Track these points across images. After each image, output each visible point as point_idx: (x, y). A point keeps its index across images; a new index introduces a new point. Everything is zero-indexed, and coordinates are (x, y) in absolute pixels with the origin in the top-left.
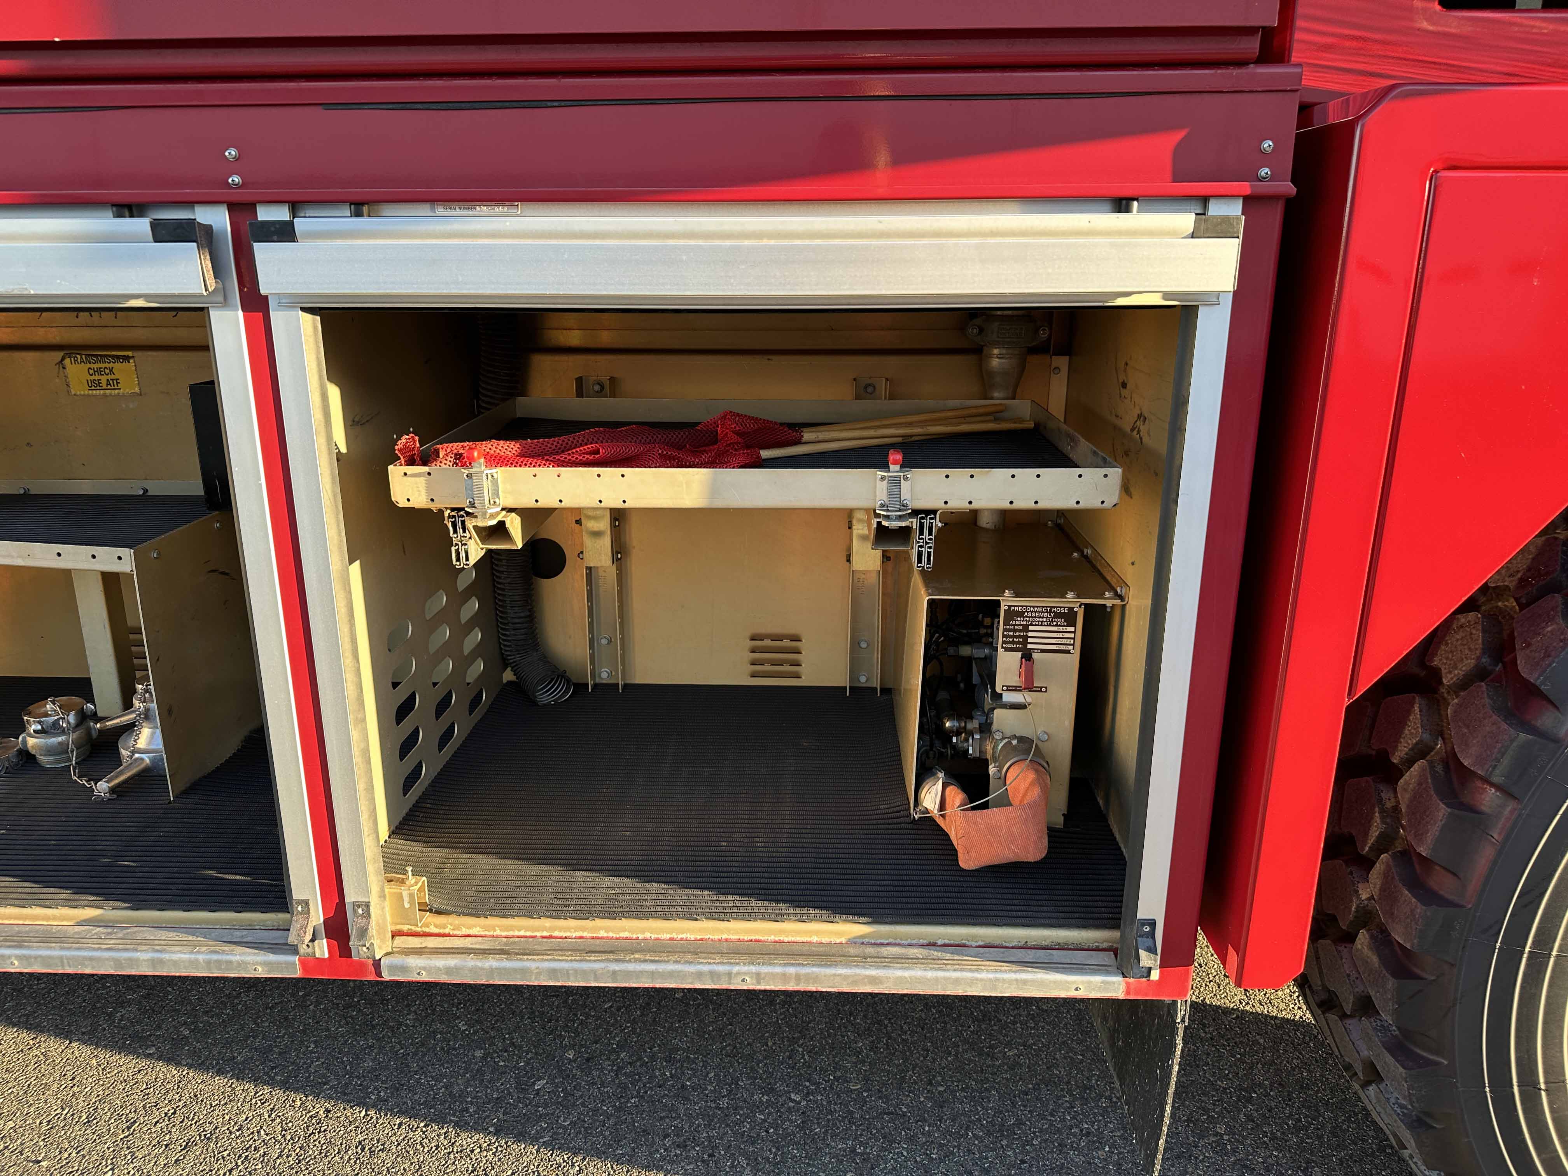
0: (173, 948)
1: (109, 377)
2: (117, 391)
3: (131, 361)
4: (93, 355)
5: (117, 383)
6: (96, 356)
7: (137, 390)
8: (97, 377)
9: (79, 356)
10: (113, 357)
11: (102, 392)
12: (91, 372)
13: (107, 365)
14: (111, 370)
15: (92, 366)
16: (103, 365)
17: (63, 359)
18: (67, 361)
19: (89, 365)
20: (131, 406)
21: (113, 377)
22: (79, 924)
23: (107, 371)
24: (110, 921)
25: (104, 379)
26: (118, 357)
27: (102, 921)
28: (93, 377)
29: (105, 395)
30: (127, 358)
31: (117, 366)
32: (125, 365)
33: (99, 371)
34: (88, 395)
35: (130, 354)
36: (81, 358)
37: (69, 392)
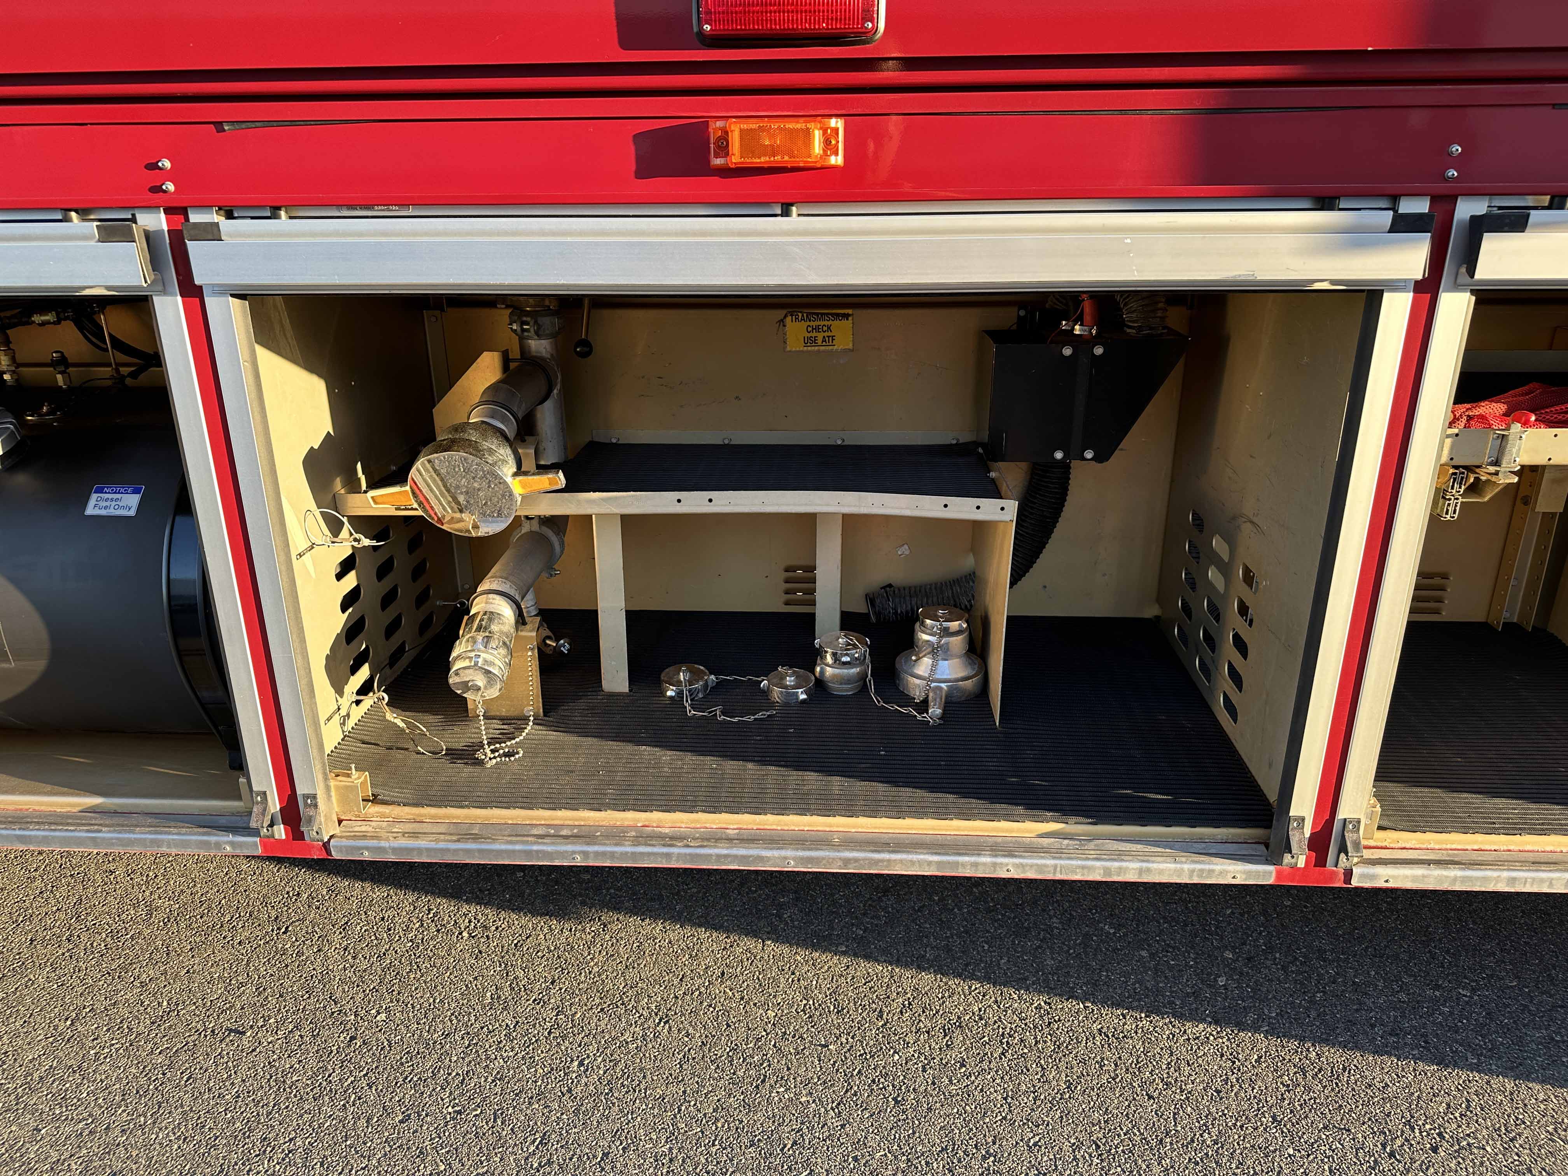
0: (1153, 859)
1: (826, 334)
2: (831, 348)
3: (850, 318)
4: (814, 314)
5: (833, 340)
6: (817, 314)
7: (850, 346)
8: (814, 334)
9: (800, 315)
10: (832, 315)
11: (816, 348)
12: (810, 329)
13: (826, 323)
14: (829, 328)
15: (812, 323)
16: (822, 323)
17: (785, 317)
18: (789, 318)
19: (808, 323)
20: (842, 362)
21: (829, 334)
22: (1041, 836)
23: (825, 328)
24: (1070, 834)
25: (820, 336)
26: (838, 315)
27: (1062, 834)
28: (809, 335)
29: (819, 351)
30: (846, 316)
31: (835, 324)
32: (844, 322)
33: (817, 329)
34: (802, 351)
35: (850, 311)
36: (803, 316)
37: (785, 348)
